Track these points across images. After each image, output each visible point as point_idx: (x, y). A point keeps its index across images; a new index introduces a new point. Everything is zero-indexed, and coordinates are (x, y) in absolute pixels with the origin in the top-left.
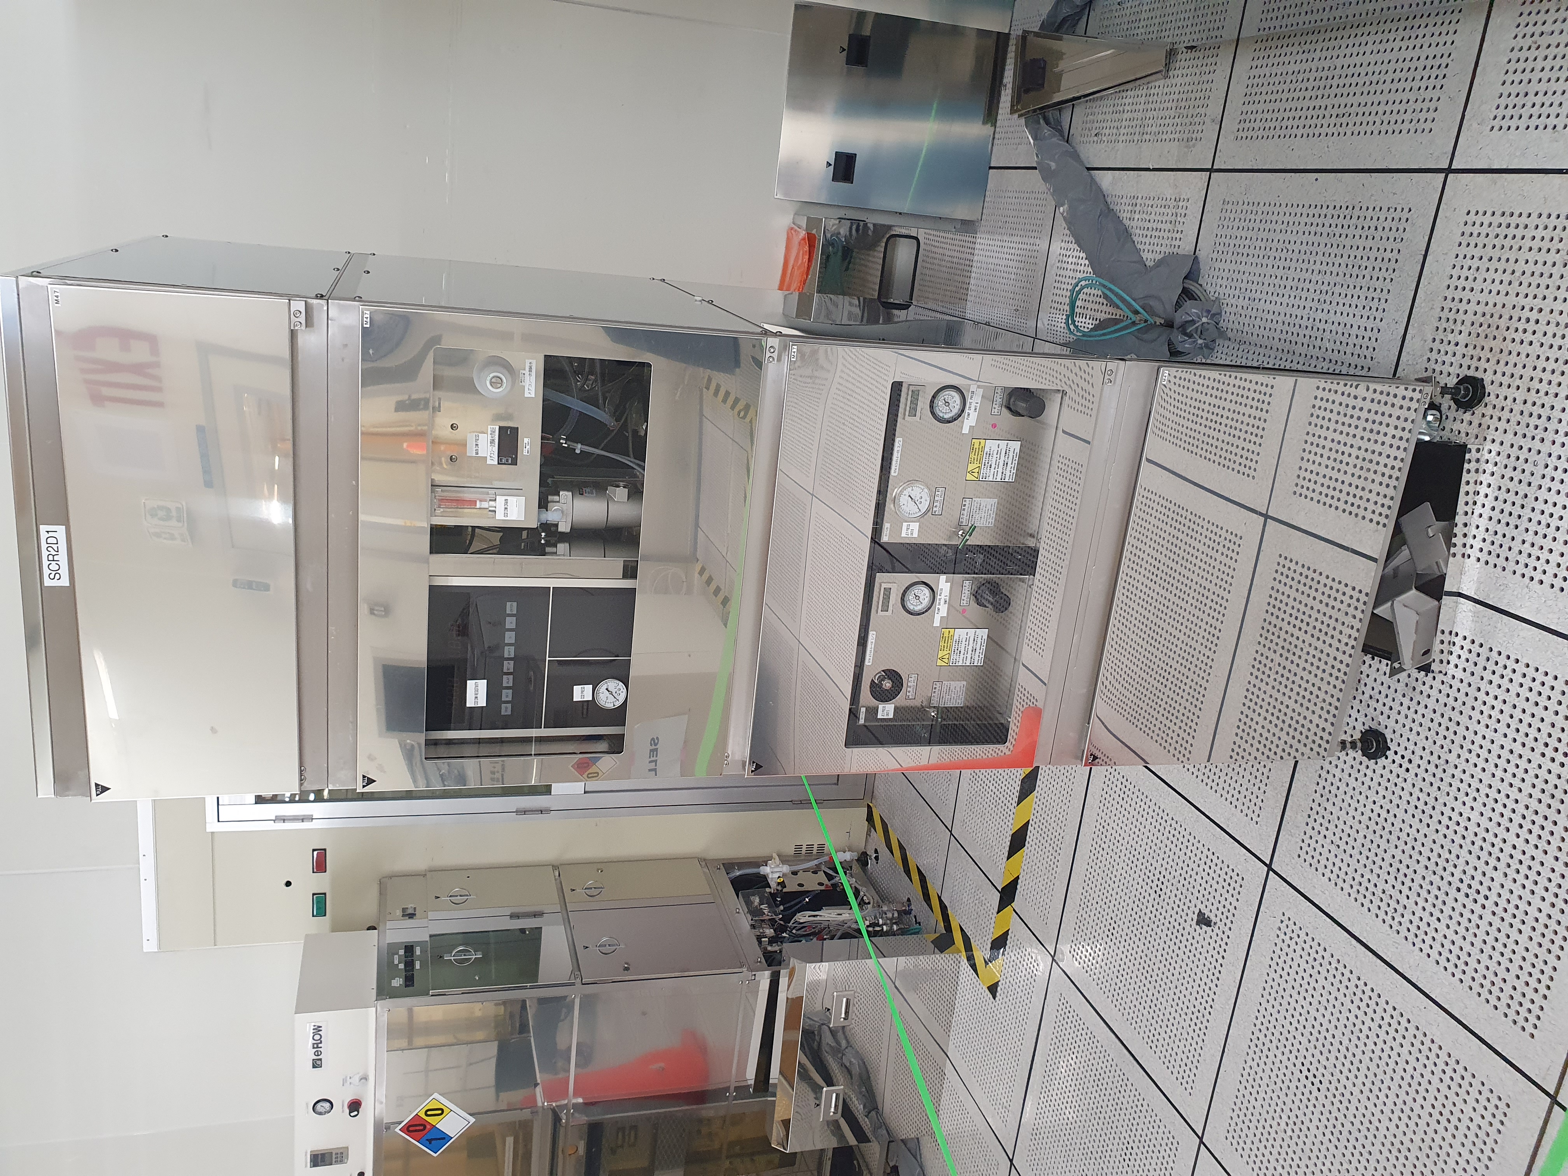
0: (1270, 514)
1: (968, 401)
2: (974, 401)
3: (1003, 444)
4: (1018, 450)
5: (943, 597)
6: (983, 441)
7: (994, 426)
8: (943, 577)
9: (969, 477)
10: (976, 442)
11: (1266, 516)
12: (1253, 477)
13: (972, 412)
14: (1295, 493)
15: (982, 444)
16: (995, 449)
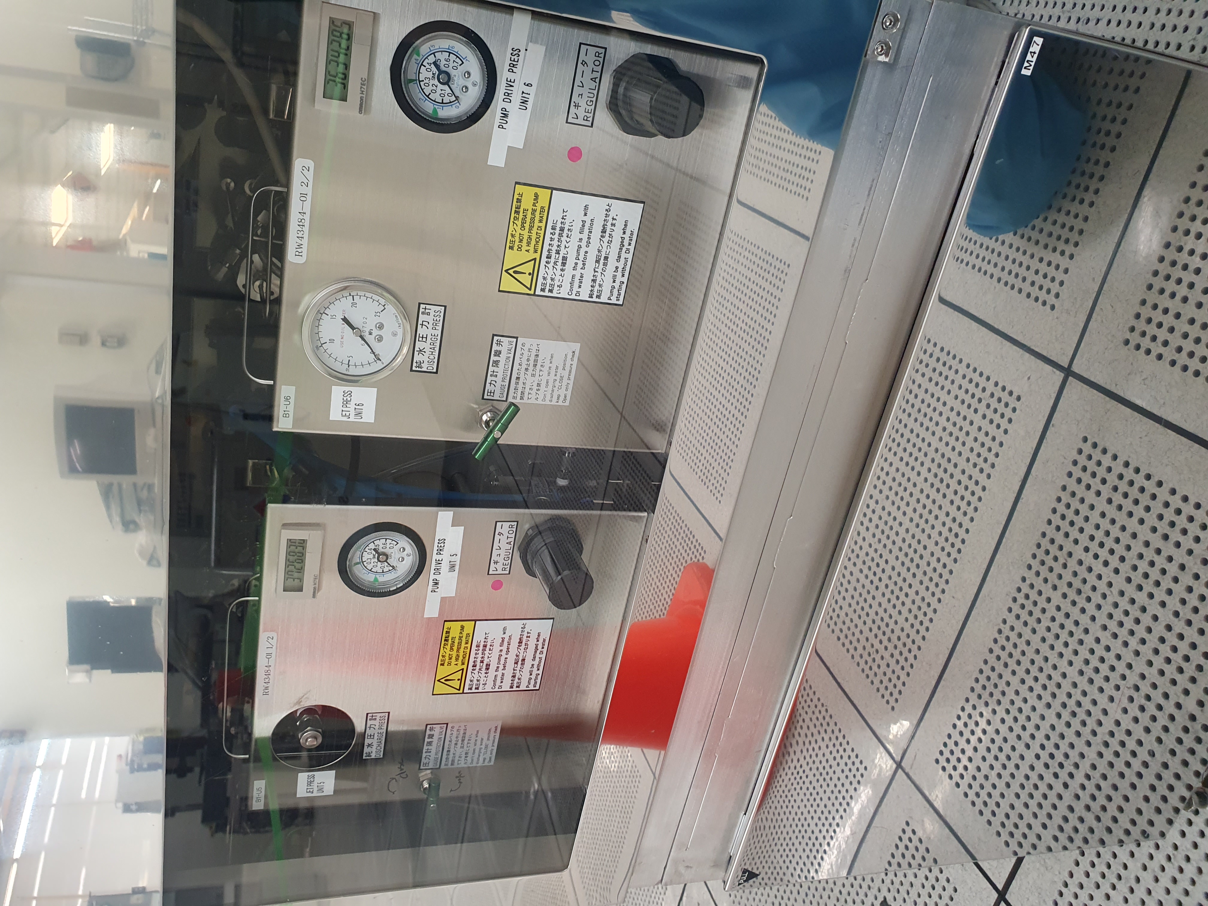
0: (1075, 368)
1: (503, 75)
2: (520, 76)
3: (598, 205)
4: (634, 226)
5: (445, 557)
6: (544, 194)
7: (575, 154)
8: (445, 515)
9: (508, 283)
10: (528, 193)
11: (1068, 372)
12: (1053, 307)
13: (513, 108)
14: (1127, 342)
15: (543, 201)
16: (575, 217)
